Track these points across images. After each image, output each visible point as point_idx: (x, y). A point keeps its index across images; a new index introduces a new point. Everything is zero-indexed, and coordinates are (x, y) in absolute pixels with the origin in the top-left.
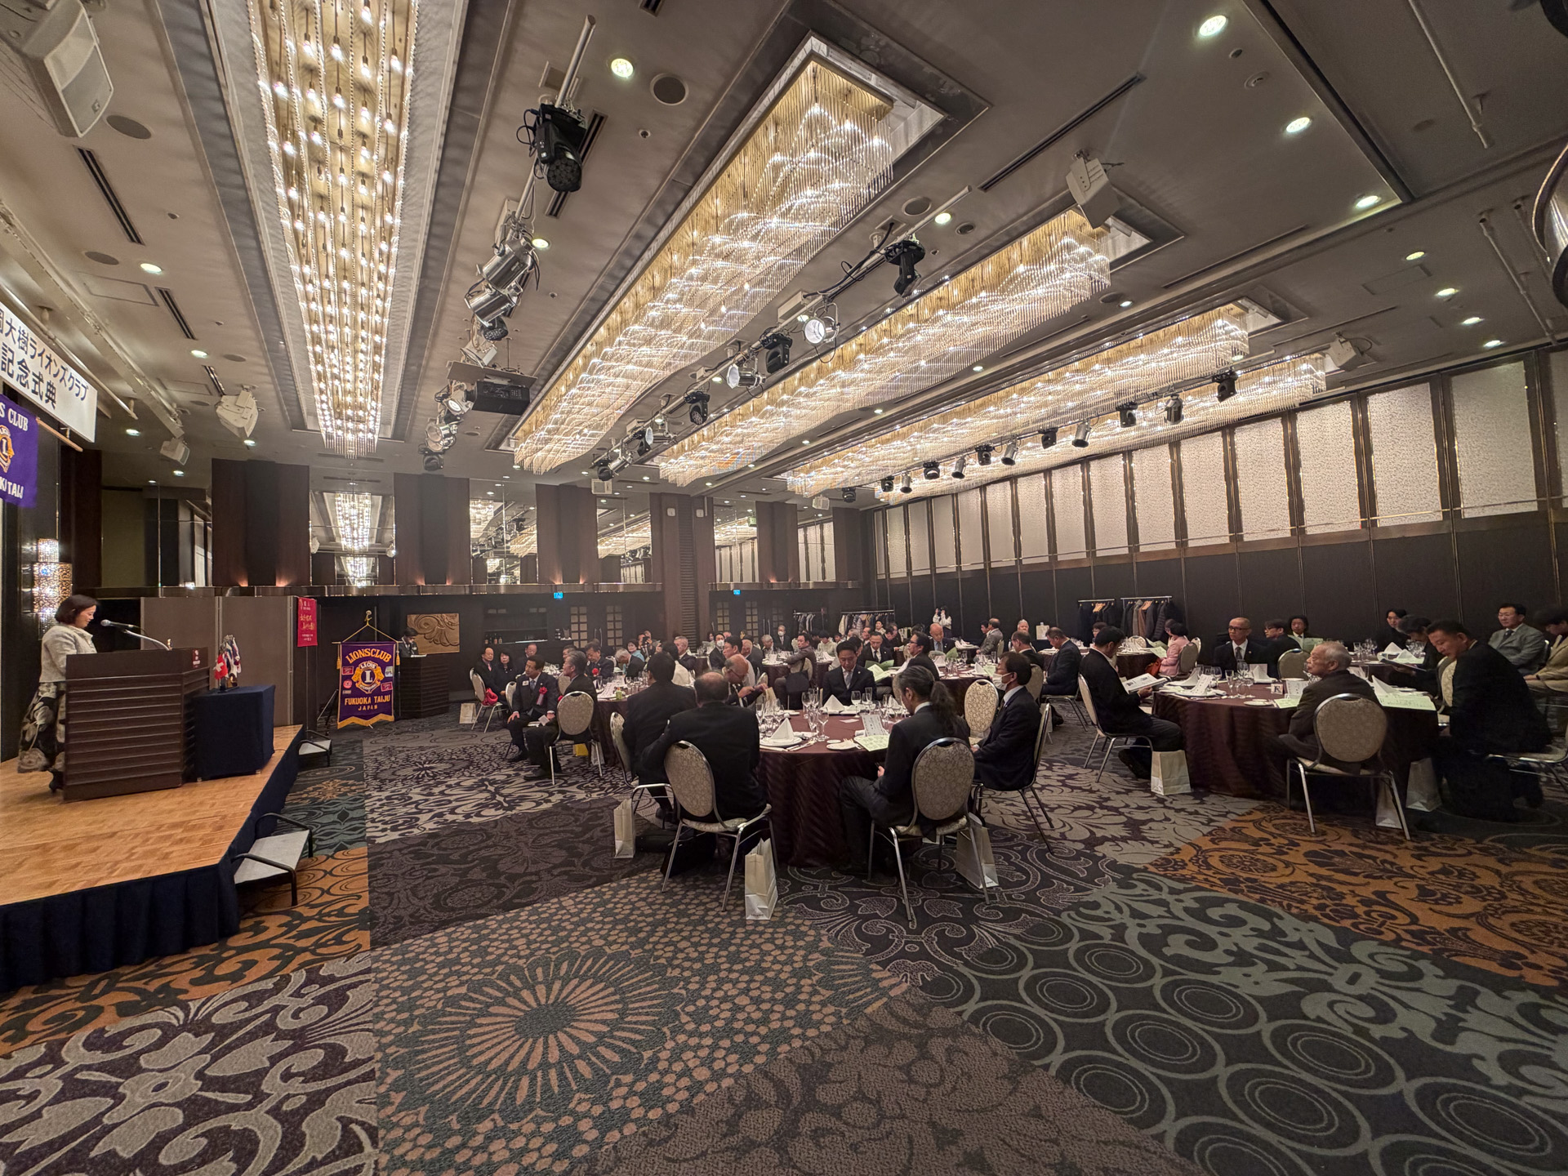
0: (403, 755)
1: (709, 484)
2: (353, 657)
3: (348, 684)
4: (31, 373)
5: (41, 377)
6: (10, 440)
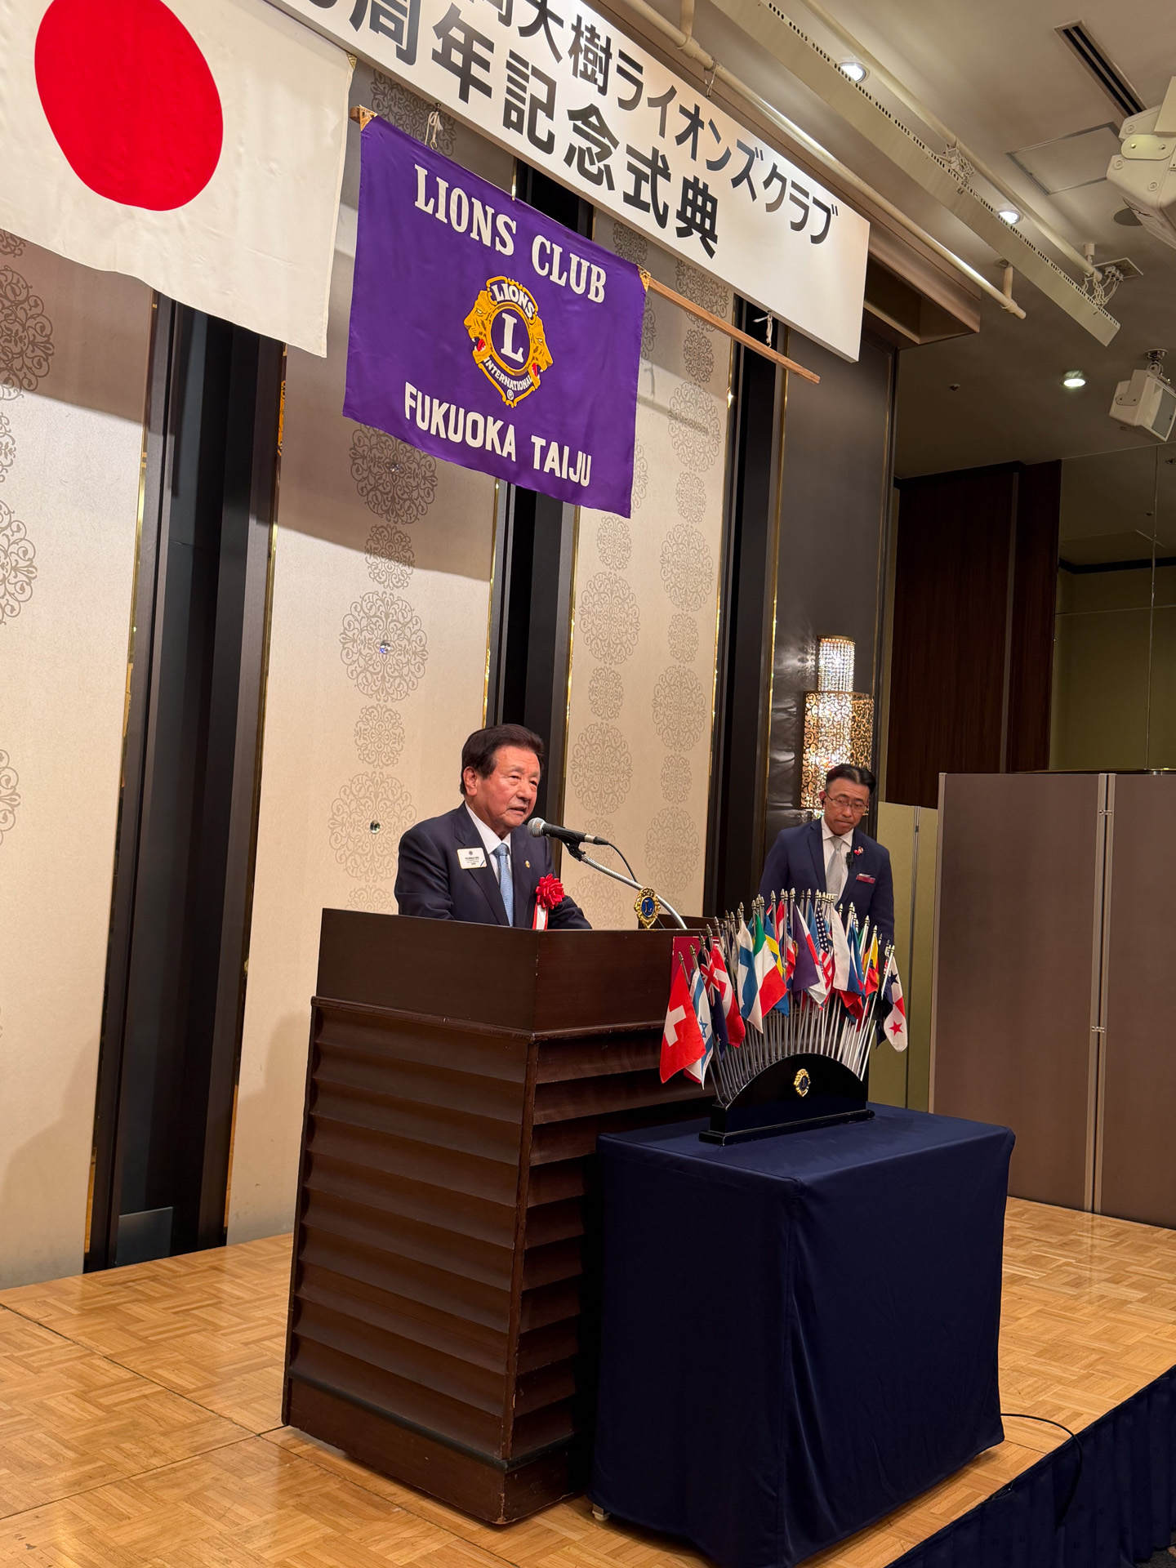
4: (622, 147)
5: (660, 164)
6: (538, 321)
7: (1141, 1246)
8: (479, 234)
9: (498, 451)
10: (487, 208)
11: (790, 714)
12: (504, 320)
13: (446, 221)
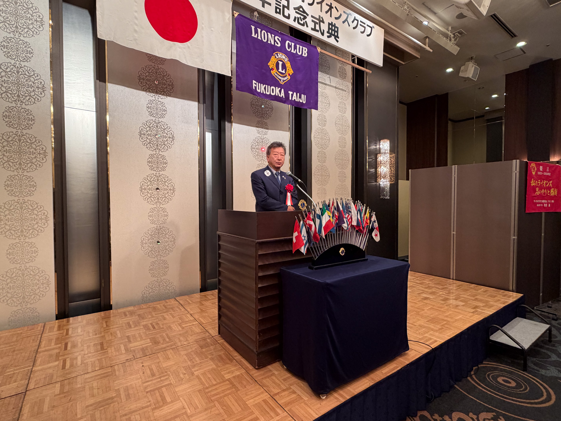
4: (310, 16)
5: (321, 19)
6: (289, 62)
7: (466, 289)
8: (270, 41)
9: (279, 95)
10: (272, 35)
11: (373, 159)
12: (279, 63)
13: (261, 39)
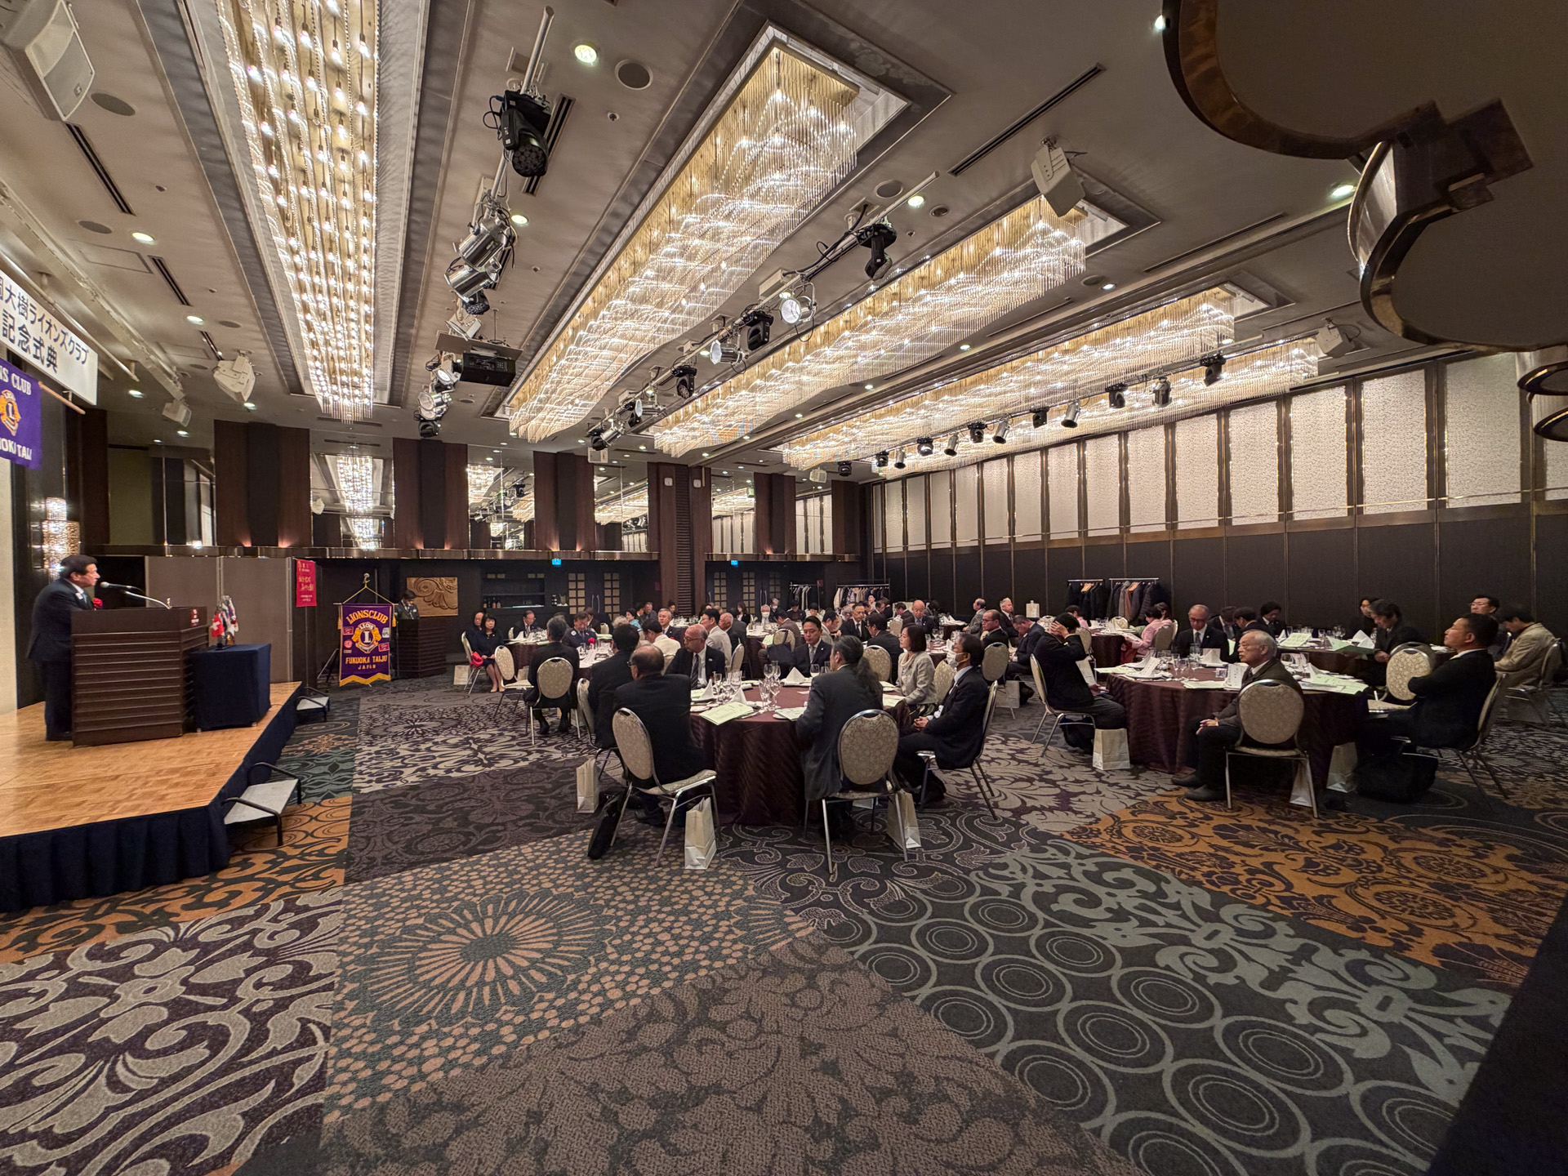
0: (397, 713)
1: (705, 455)
2: (353, 618)
3: (348, 644)
4: (32, 338)
5: (42, 342)
6: (16, 403)
12: (8, 405)
